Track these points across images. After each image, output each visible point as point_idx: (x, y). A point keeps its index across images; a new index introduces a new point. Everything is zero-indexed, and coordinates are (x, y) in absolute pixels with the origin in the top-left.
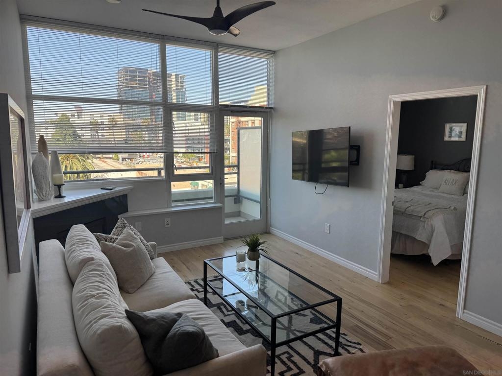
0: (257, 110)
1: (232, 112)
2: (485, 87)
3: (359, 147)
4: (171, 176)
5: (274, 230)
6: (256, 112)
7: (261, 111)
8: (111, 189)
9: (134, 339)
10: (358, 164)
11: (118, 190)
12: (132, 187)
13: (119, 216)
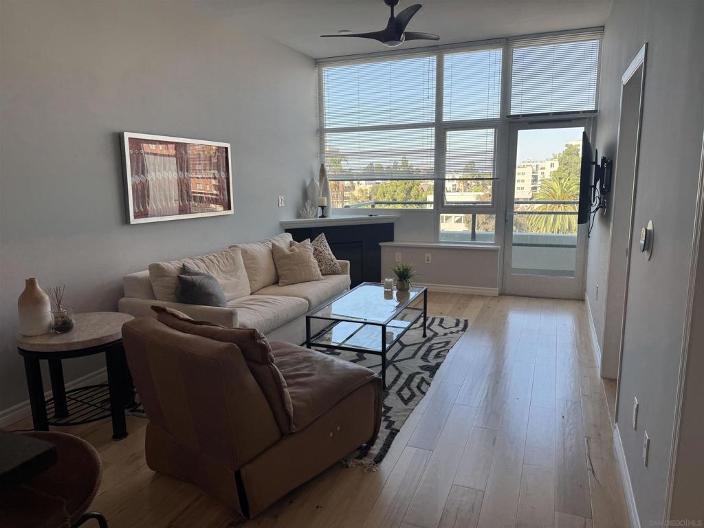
4: (440, 206)
6: (570, 120)
7: (579, 118)
8: (372, 215)
11: (381, 218)
12: (399, 215)
13: (380, 244)
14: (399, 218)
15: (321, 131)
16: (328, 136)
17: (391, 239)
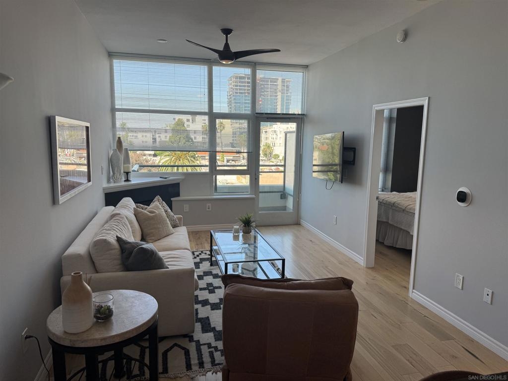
0: (291, 116)
1: (267, 118)
2: (428, 98)
3: (355, 149)
4: (214, 170)
5: (303, 222)
6: (289, 118)
7: (294, 118)
8: (166, 178)
9: (115, 249)
10: (354, 164)
11: (172, 179)
12: (183, 177)
13: (172, 199)
14: (183, 180)
15: (113, 110)
16: (118, 114)
17: (178, 195)
